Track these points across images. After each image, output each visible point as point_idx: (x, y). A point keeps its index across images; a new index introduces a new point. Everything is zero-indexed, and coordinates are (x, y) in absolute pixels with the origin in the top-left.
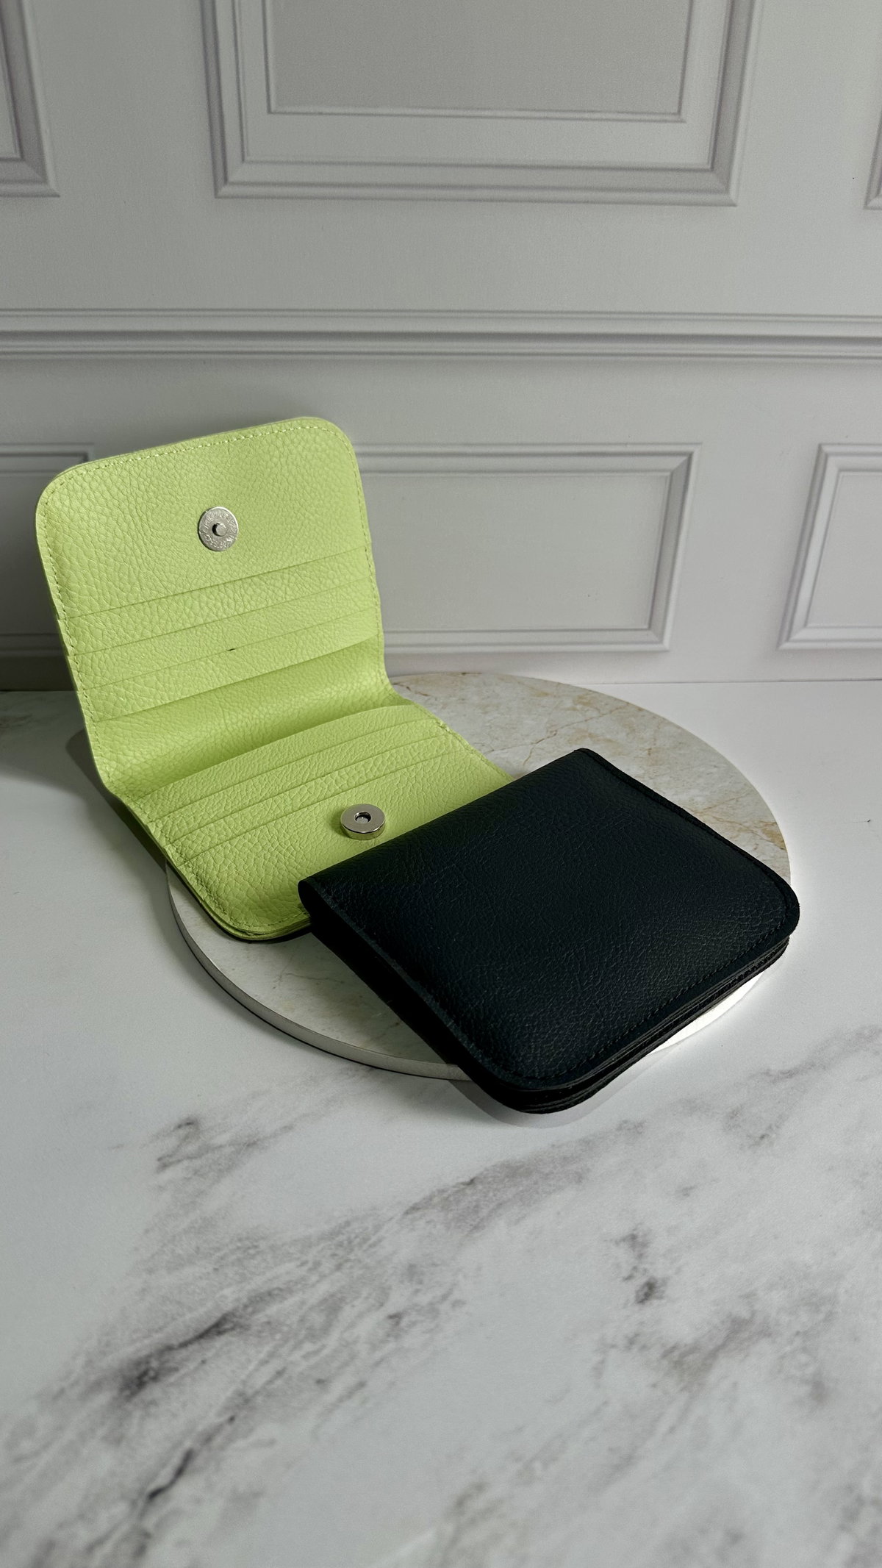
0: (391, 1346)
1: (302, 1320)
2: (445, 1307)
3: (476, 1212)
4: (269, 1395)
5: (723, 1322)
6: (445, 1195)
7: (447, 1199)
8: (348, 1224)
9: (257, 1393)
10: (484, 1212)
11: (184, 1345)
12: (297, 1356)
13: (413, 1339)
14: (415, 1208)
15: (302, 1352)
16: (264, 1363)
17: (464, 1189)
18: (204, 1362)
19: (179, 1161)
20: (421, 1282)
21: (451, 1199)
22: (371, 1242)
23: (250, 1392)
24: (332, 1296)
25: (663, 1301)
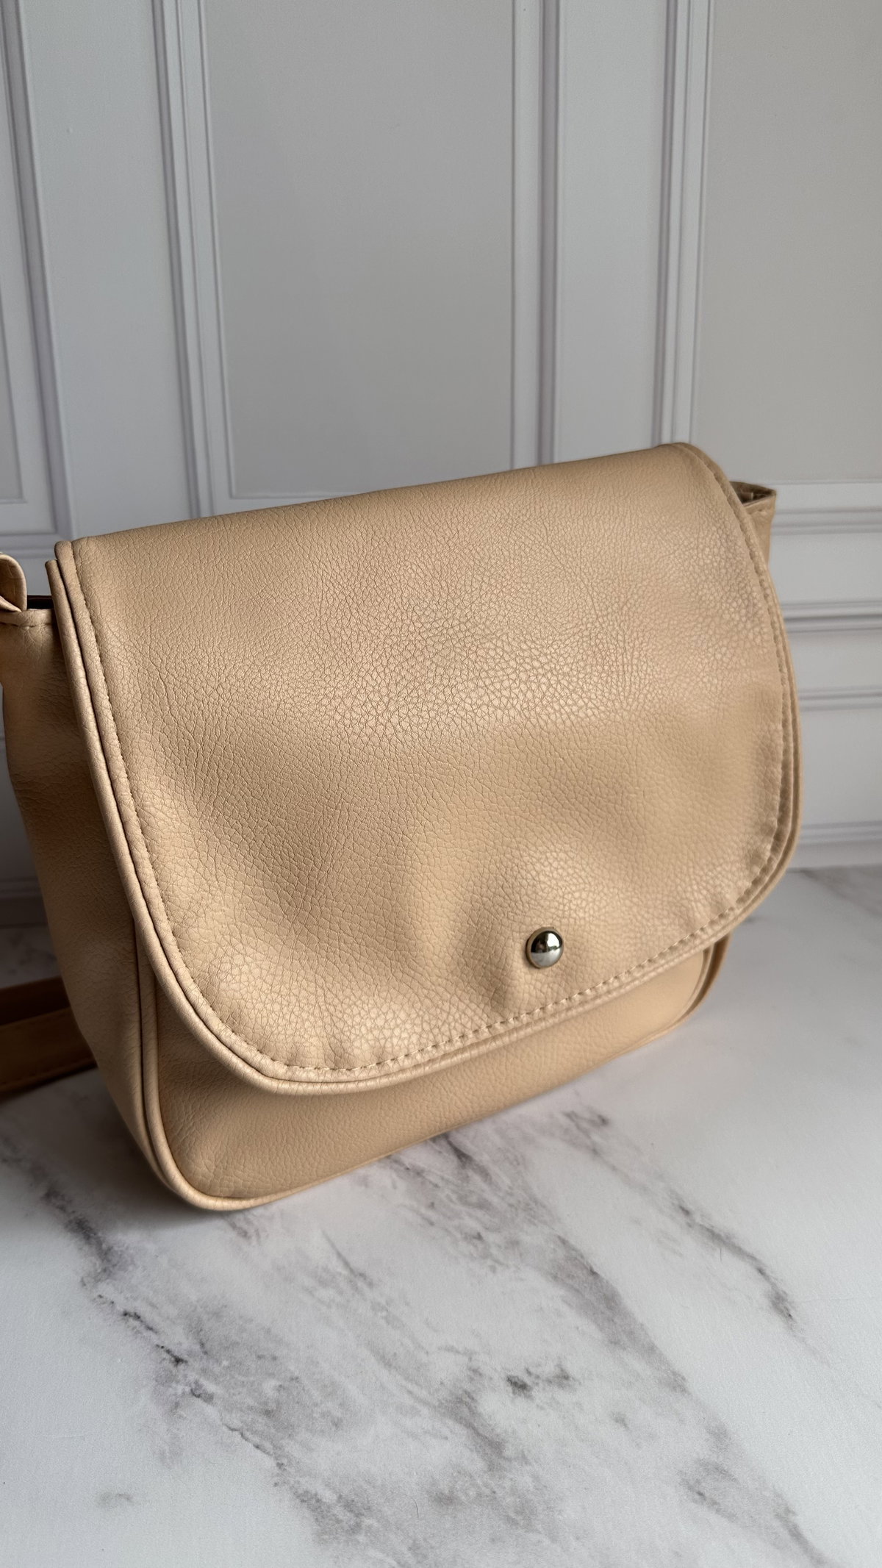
0: (459, 1236)
1: (471, 1192)
2: (489, 1262)
3: (569, 1276)
4: (423, 1183)
5: (498, 1435)
6: (579, 1258)
7: (576, 1259)
8: (544, 1207)
9: (424, 1177)
10: (570, 1282)
11: (450, 1144)
12: (447, 1192)
13: (465, 1247)
14: (564, 1242)
15: (450, 1194)
16: (443, 1178)
17: (586, 1268)
18: (440, 1152)
19: (573, 1120)
20: (506, 1248)
21: (577, 1261)
22: (532, 1220)
23: (424, 1174)
24: (490, 1204)
25: (511, 1395)
